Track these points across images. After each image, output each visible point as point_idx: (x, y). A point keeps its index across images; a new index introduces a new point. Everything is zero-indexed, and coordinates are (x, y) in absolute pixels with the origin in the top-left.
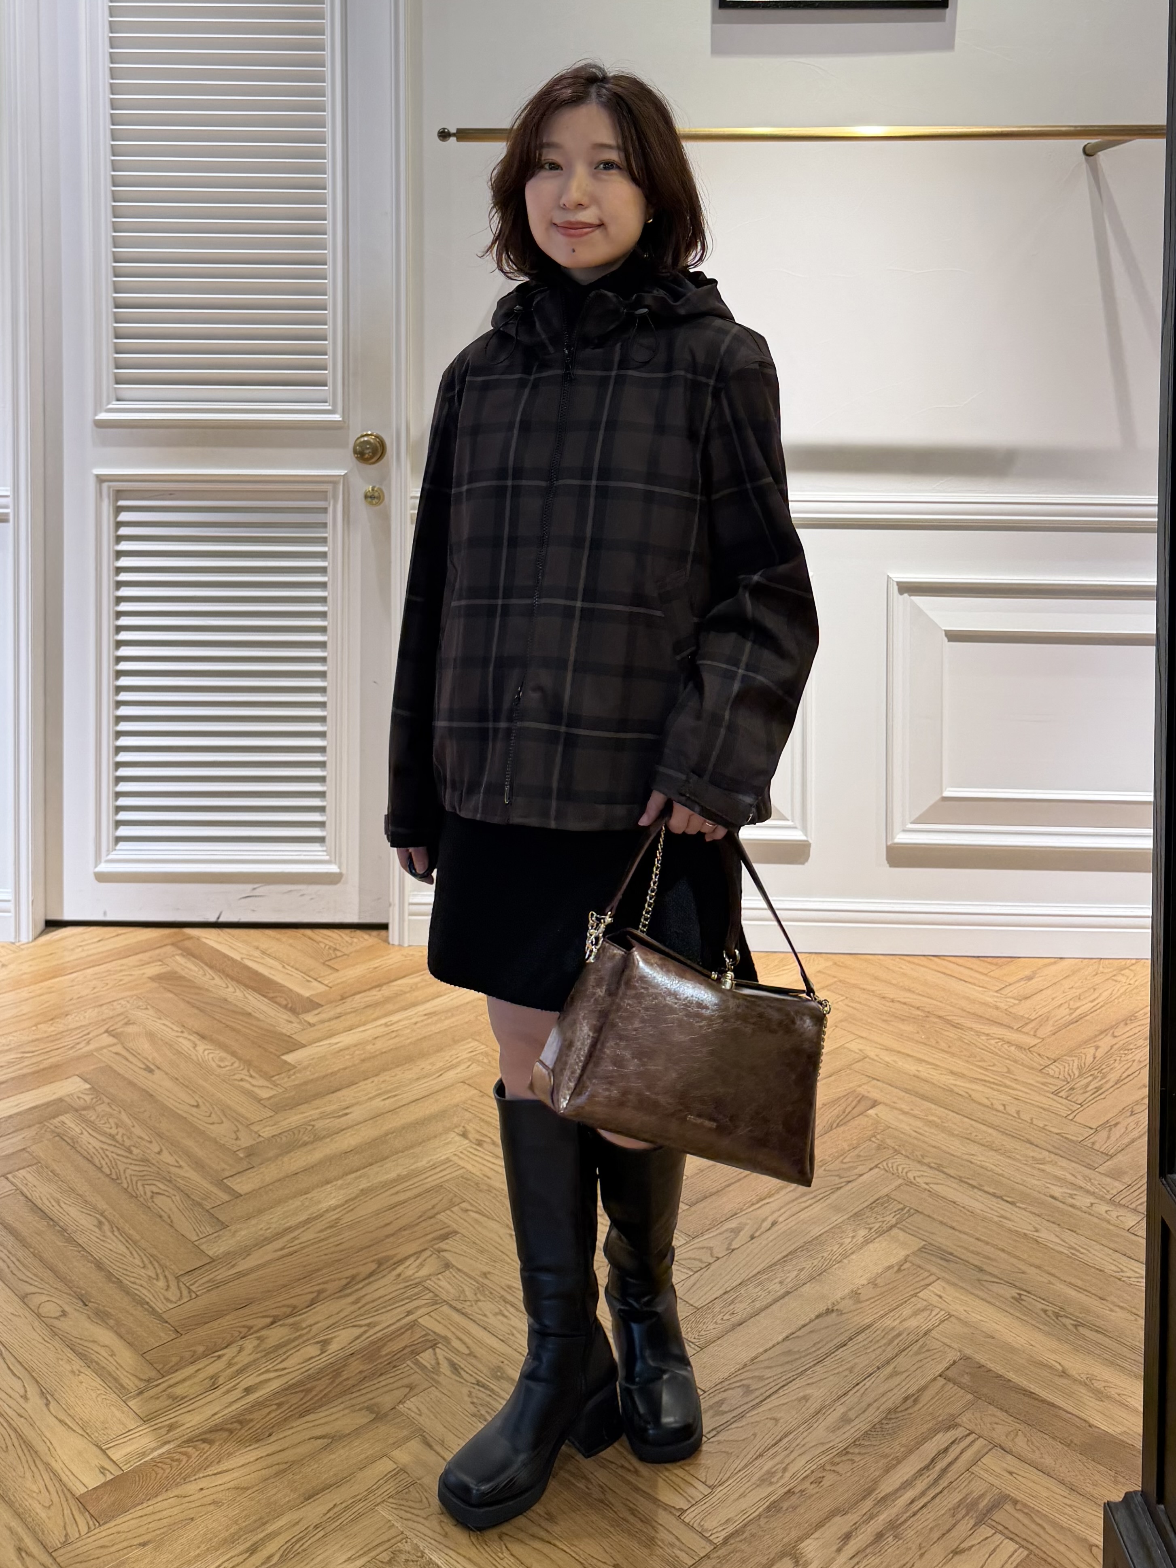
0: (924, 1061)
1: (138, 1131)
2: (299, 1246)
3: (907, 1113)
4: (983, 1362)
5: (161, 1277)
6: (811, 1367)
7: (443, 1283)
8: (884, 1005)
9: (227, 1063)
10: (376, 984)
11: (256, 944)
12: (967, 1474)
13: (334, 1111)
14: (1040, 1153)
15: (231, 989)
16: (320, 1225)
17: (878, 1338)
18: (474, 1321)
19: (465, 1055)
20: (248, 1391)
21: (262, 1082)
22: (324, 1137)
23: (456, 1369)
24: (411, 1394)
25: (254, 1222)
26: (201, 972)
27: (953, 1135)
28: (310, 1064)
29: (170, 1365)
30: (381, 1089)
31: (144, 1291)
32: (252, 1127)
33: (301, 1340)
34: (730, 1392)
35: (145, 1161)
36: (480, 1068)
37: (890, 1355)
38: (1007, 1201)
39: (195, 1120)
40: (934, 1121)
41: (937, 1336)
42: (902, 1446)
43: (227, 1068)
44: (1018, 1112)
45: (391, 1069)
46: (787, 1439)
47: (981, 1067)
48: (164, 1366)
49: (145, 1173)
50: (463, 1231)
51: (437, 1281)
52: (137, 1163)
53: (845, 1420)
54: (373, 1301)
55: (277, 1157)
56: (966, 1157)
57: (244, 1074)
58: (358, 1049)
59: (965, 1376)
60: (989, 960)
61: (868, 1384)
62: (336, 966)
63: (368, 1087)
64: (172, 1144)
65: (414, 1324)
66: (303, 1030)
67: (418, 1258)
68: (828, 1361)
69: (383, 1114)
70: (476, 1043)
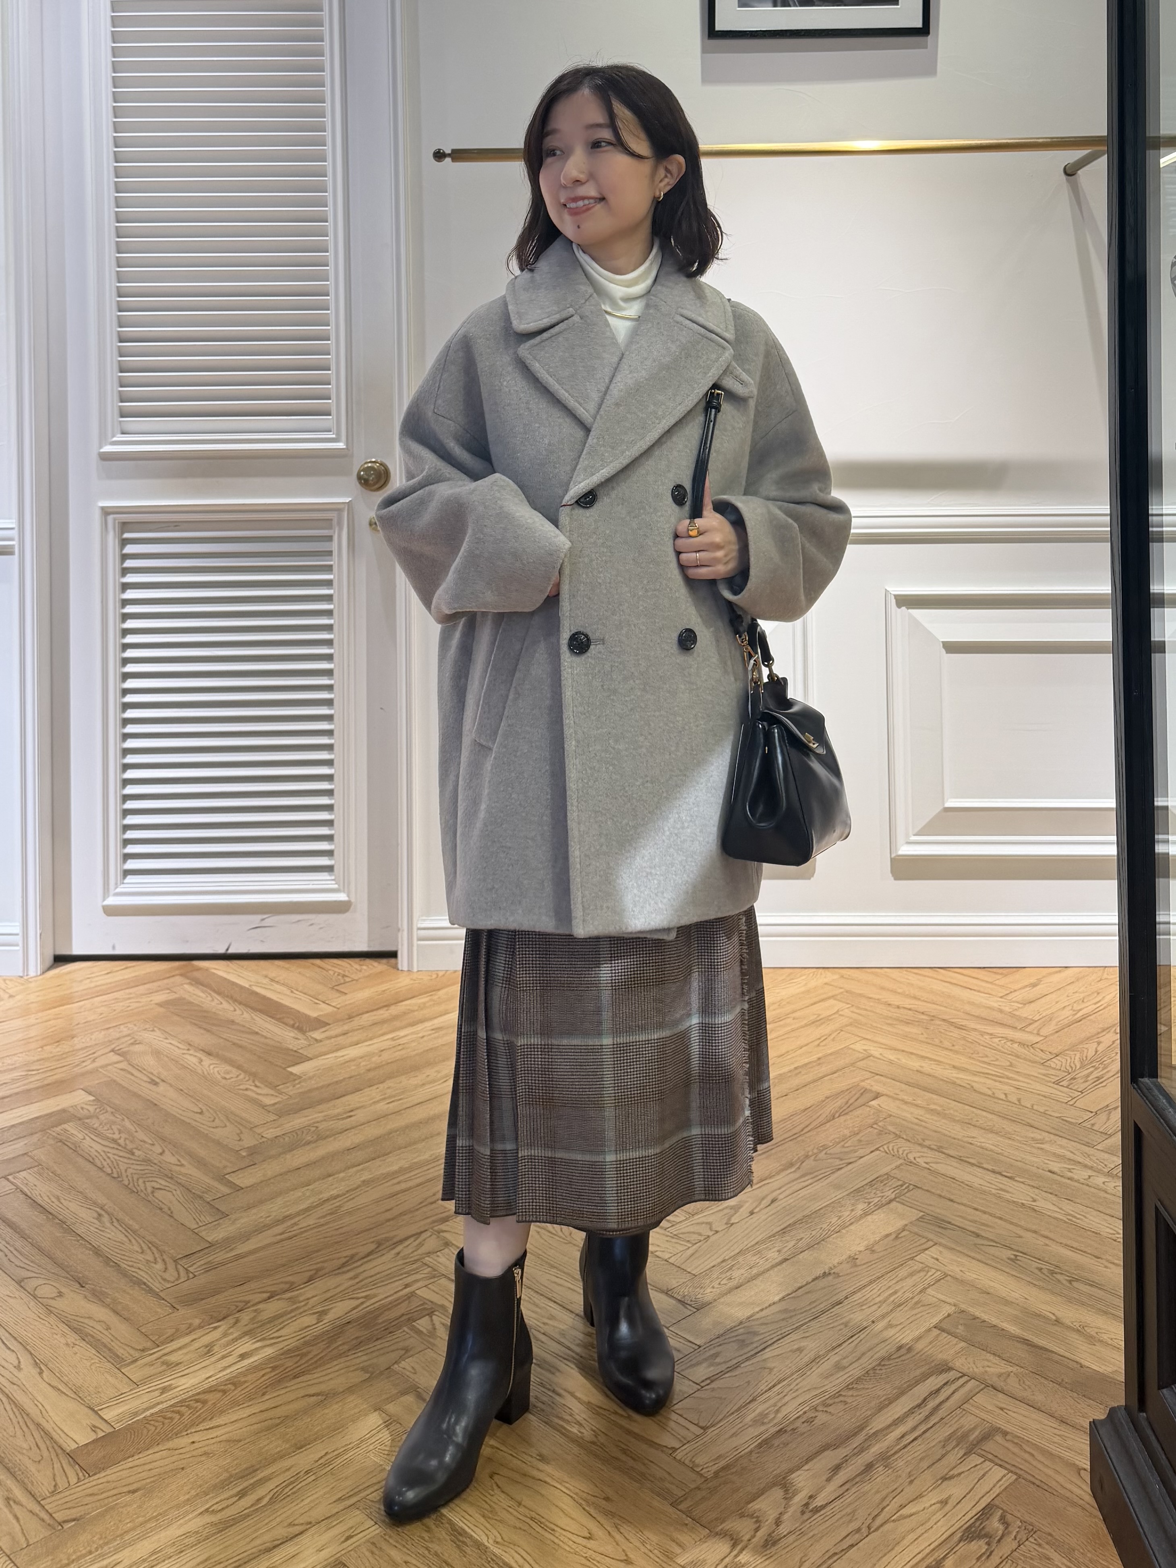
1: (142, 1136)
2: (298, 1231)
3: (909, 1103)
5: (159, 1260)
12: (958, 1411)
13: (338, 1114)
16: (320, 1212)
17: (875, 1296)
21: (266, 1090)
22: (327, 1137)
25: (254, 1211)
27: (954, 1121)
28: (316, 1074)
29: (166, 1336)
30: (386, 1094)
31: (143, 1274)
32: (256, 1130)
35: (147, 1161)
37: (885, 1311)
38: (1006, 1176)
39: (199, 1124)
40: (935, 1110)
41: (932, 1294)
42: (895, 1389)
43: (233, 1080)
44: (1020, 1100)
45: (397, 1076)
47: (984, 1062)
48: (160, 1338)
49: (147, 1172)
52: (138, 1162)
53: (839, 1367)
55: (280, 1155)
56: (966, 1139)
57: (248, 1084)
58: (364, 1061)
59: (960, 1327)
60: (993, 970)
61: (862, 1336)
62: (343, 990)
63: (373, 1092)
64: (174, 1146)
65: (411, 1296)
66: (309, 1045)
67: (417, 1239)
68: (823, 1318)
69: (388, 1115)
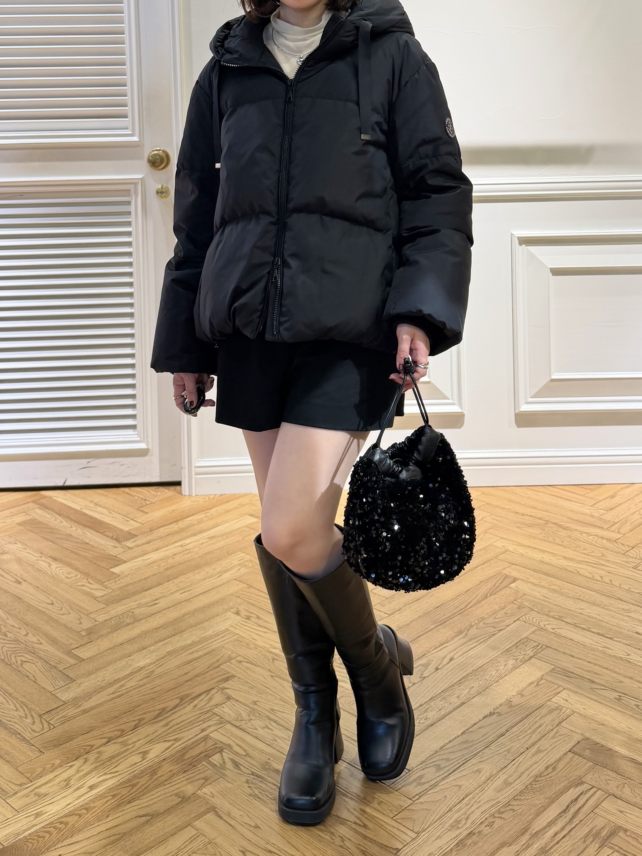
0: (546, 551)
1: (11, 621)
2: (125, 691)
3: (538, 585)
4: (598, 740)
5: (28, 715)
6: (481, 751)
7: (226, 710)
8: (517, 517)
9: (72, 575)
10: (173, 520)
11: (90, 499)
12: (592, 814)
13: (148, 603)
14: (628, 606)
15: (74, 528)
16: (139, 676)
17: (526, 729)
18: (249, 733)
19: (236, 562)
20: (92, 788)
21: (96, 586)
22: (141, 619)
23: (237, 765)
24: (206, 783)
25: (93, 676)
26: (53, 518)
27: (569, 597)
28: (129, 574)
29: (37, 773)
30: (179, 587)
31: (17, 726)
32: (91, 616)
33: (128, 753)
34: (426, 769)
35: (16, 641)
36: (247, 570)
37: (535, 740)
38: (607, 637)
39: (51, 613)
40: (556, 590)
41: (566, 726)
42: (547, 798)
43: (73, 579)
44: (611, 581)
45: (186, 573)
46: (468, 798)
47: (585, 554)
48: (32, 774)
49: (16, 649)
50: (239, 675)
51: (221, 709)
52: (11, 642)
53: (507, 784)
54: (178, 724)
55: (108, 634)
56: (577, 610)
57: (84, 582)
58: (163, 562)
59: (587, 750)
60: (585, 486)
61: (521, 760)
62: (146, 511)
63: (171, 586)
64: (35, 629)
65: (206, 738)
66: (124, 552)
67: (208, 695)
68: (492, 747)
69: (181, 602)
70: (243, 554)
